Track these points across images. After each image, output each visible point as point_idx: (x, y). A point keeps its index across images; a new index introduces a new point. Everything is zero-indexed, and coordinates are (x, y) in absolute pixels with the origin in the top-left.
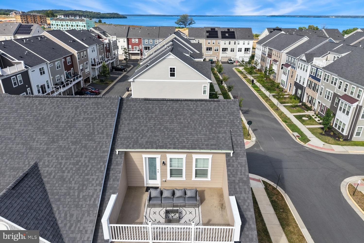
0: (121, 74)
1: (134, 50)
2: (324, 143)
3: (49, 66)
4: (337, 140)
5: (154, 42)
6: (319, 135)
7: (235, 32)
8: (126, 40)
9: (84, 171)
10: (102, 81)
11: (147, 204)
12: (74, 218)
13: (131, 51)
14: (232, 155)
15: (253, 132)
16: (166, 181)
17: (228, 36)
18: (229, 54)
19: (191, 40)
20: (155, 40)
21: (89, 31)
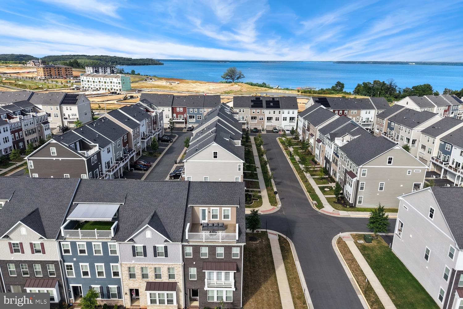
0: (167, 146)
1: (179, 119)
2: (334, 209)
3: (113, 145)
4: (345, 207)
5: (198, 111)
6: (333, 203)
7: (280, 102)
8: (170, 109)
9: (176, 214)
10: (151, 154)
11: (202, 229)
12: (174, 231)
13: (175, 119)
14: (239, 207)
15: (280, 200)
16: (210, 221)
17: (272, 105)
18: (274, 123)
19: (234, 115)
20: (200, 109)
21: (138, 105)
